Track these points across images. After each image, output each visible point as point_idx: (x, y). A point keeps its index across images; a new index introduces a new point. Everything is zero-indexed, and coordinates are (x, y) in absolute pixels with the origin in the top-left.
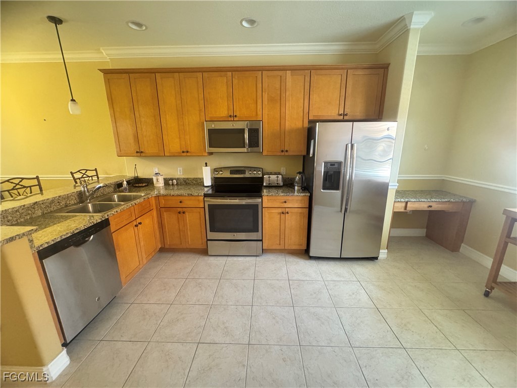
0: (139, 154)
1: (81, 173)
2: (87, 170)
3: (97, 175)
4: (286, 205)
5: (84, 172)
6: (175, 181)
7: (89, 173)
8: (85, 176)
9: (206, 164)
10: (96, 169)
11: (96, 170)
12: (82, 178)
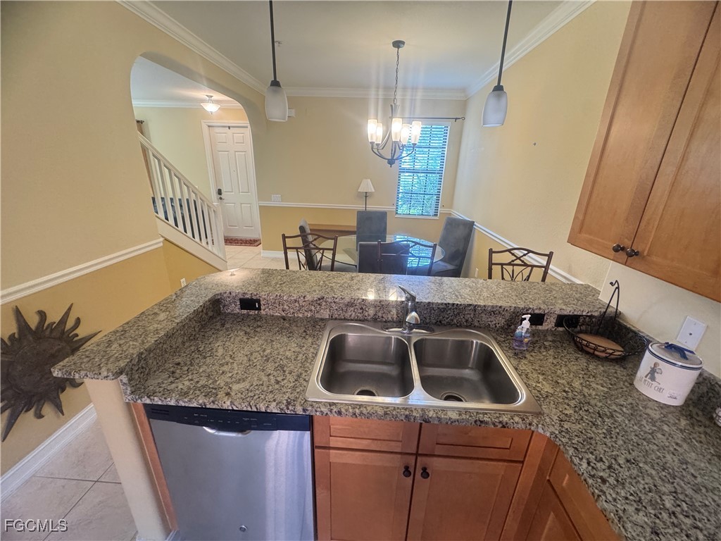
0: (623, 255)
1: (513, 254)
2: (529, 251)
5: (519, 253)
7: (531, 259)
8: (518, 262)
10: (551, 253)
11: (549, 255)
12: (509, 264)
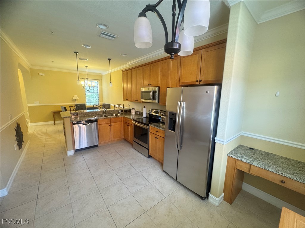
3: (123, 107)
4: (157, 134)
5: (119, 105)
6: (138, 113)
9: (145, 106)
11: (123, 105)
